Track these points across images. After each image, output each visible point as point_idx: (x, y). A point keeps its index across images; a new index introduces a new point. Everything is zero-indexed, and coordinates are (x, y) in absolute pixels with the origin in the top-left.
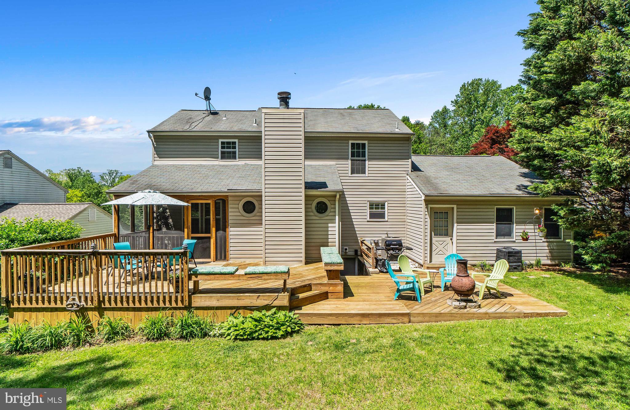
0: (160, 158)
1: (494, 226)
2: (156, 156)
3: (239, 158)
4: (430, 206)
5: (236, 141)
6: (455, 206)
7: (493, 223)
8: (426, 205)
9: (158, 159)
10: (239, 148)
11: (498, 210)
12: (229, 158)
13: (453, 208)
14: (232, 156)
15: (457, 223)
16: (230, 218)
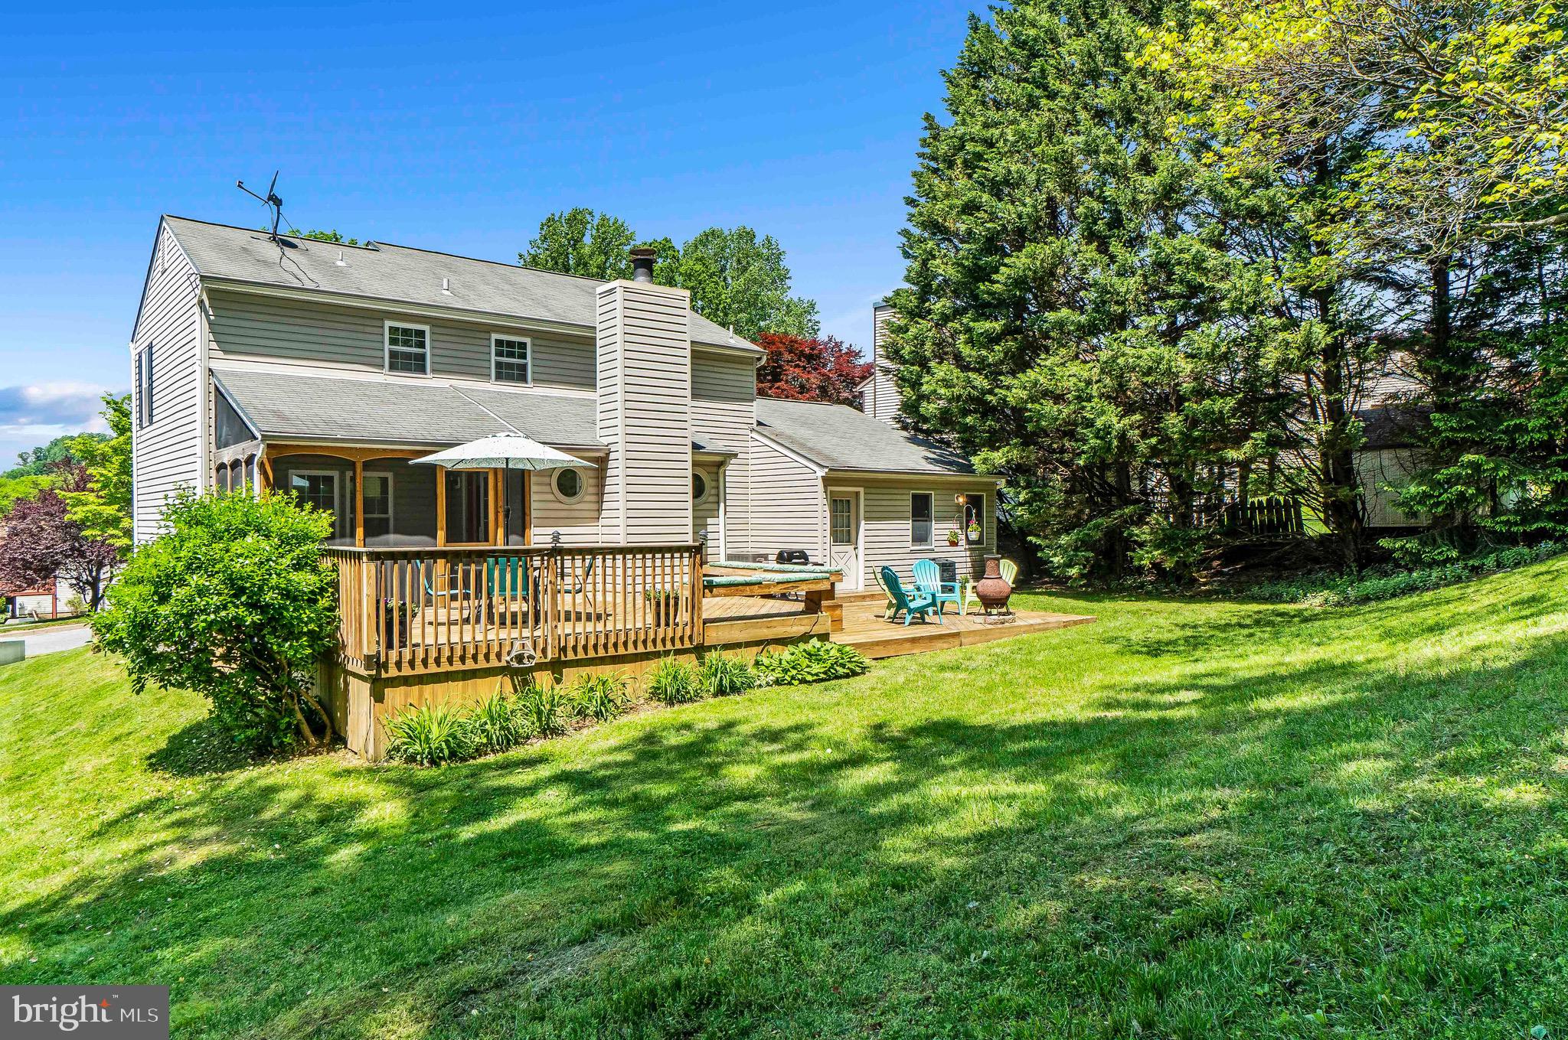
0: (225, 352)
1: (908, 525)
2: (214, 345)
3: (433, 371)
4: (830, 488)
5: (426, 328)
6: (861, 490)
7: (907, 518)
8: (825, 486)
9: (221, 354)
10: (432, 348)
11: (915, 496)
12: (406, 368)
13: (857, 494)
14: (416, 364)
15: (866, 519)
16: (534, 505)
